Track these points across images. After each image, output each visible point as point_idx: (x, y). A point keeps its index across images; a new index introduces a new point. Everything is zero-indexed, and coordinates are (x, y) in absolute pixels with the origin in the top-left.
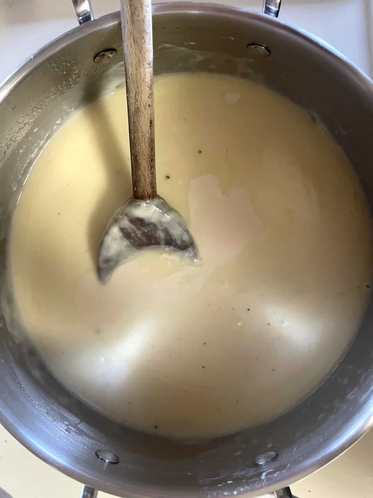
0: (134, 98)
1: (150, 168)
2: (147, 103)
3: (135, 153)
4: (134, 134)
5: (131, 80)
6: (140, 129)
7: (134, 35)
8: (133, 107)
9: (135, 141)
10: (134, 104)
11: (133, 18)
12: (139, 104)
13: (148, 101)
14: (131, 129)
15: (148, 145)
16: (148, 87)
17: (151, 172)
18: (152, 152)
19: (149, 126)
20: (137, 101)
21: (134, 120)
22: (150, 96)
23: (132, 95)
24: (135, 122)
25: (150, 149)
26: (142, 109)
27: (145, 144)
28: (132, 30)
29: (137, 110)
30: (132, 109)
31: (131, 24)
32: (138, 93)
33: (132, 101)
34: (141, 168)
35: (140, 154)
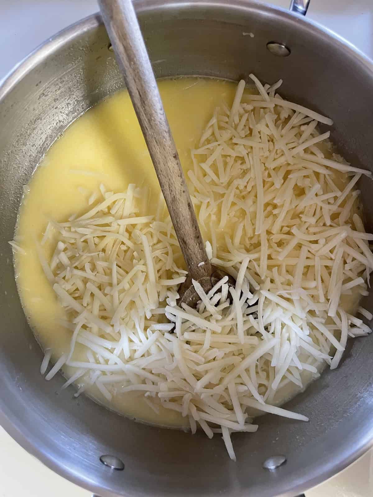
0: (169, 190)
1: (198, 244)
2: (181, 191)
3: (181, 236)
4: (176, 220)
5: (162, 176)
6: (180, 214)
7: (155, 138)
8: (170, 197)
9: (179, 225)
10: (169, 195)
11: (151, 123)
12: (175, 194)
13: (181, 188)
14: (172, 216)
15: (191, 226)
16: (179, 176)
17: (200, 248)
18: (196, 230)
19: (188, 209)
20: (172, 191)
21: (173, 208)
22: (182, 184)
23: (166, 187)
24: (175, 210)
25: (194, 228)
26: (178, 196)
27: (188, 225)
28: (153, 134)
29: (174, 200)
30: (170, 200)
32: (171, 184)
33: (168, 192)
34: (190, 247)
35: (186, 235)
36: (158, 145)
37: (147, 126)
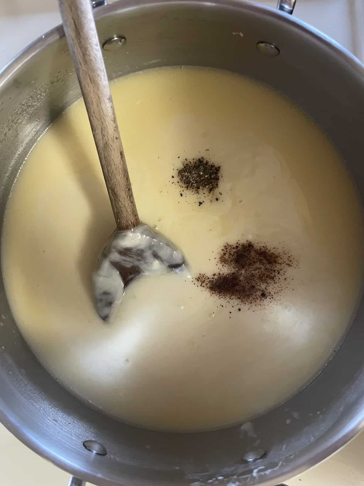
0: (101, 134)
1: (129, 197)
2: (114, 136)
3: (112, 187)
4: (107, 168)
5: (94, 118)
6: (112, 163)
7: (89, 75)
8: (102, 142)
9: (110, 175)
10: (101, 139)
11: (86, 59)
12: (107, 139)
13: (114, 134)
14: (103, 164)
15: (123, 176)
16: (112, 121)
17: (130, 202)
18: (128, 182)
19: (120, 158)
20: (104, 136)
21: (104, 155)
22: (115, 129)
23: (98, 131)
24: (106, 157)
25: (125, 179)
26: (110, 142)
27: (120, 175)
28: (87, 71)
29: (106, 145)
30: (101, 145)
31: (84, 65)
32: (103, 128)
33: (99, 137)
34: (120, 200)
35: (117, 186)
36: (91, 83)
37: (81, 61)
